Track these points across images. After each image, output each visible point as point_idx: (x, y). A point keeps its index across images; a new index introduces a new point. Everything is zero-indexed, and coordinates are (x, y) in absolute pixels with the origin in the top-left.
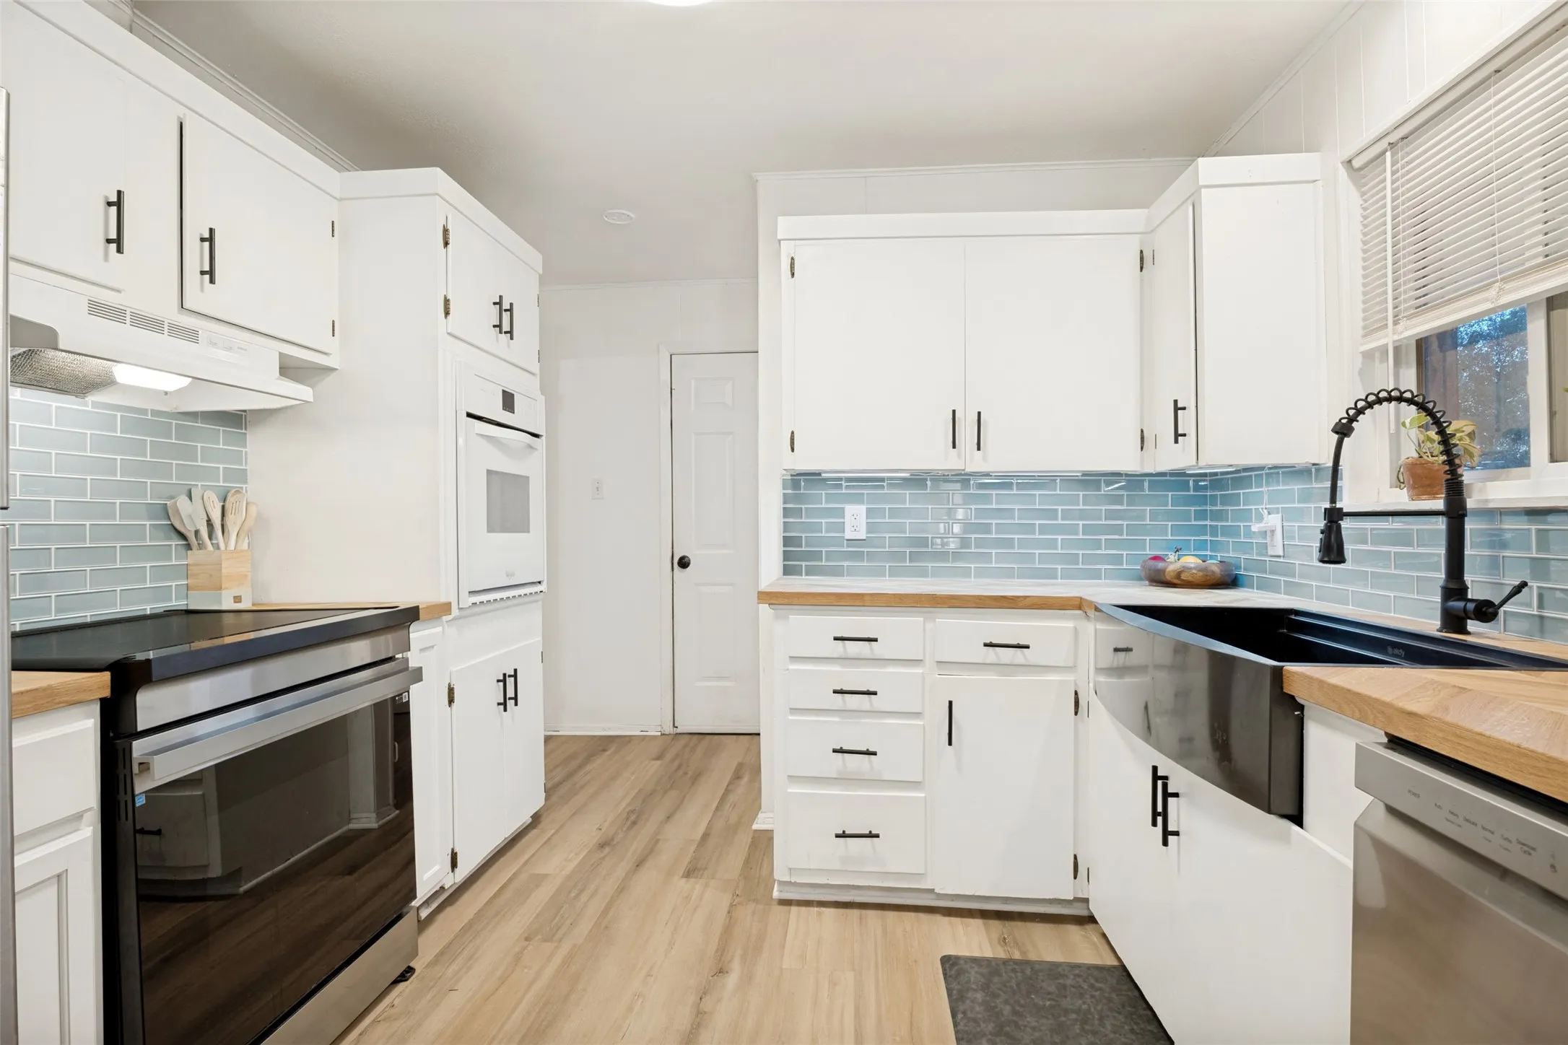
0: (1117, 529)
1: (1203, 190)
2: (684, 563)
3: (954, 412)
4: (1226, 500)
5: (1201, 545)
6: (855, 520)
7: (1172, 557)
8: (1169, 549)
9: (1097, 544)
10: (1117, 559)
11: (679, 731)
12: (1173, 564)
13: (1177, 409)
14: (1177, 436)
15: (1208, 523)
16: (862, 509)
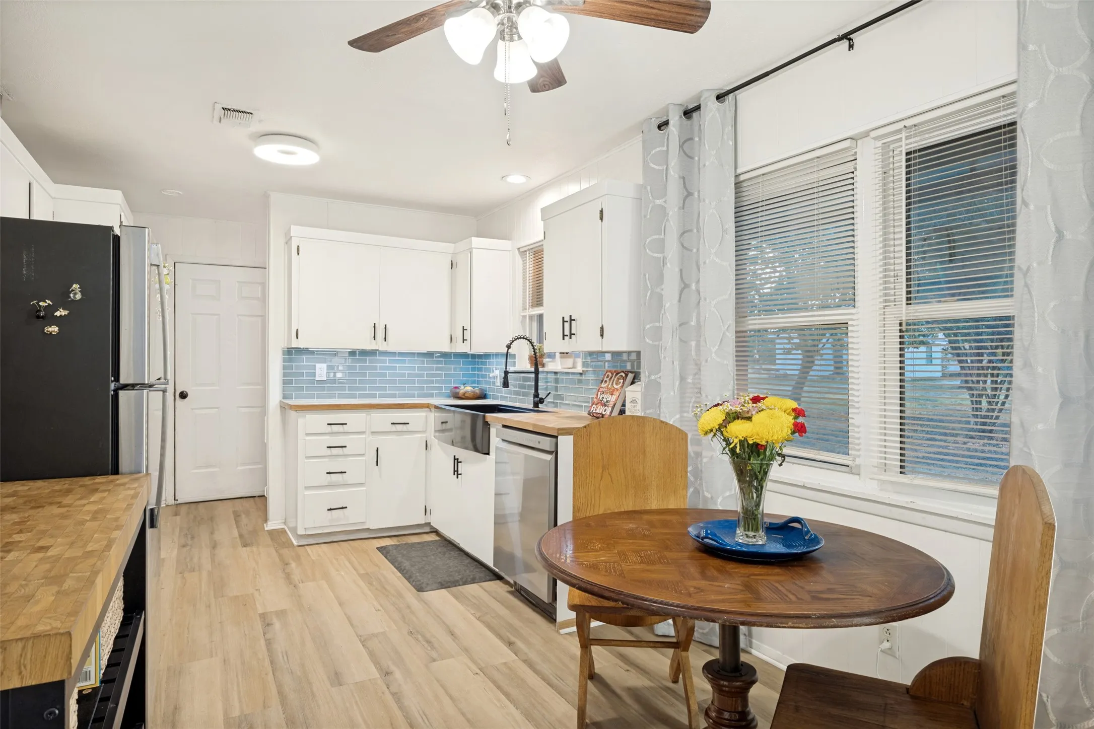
0: (440, 375)
1: (474, 249)
2: (183, 395)
3: (375, 324)
4: (483, 363)
5: (473, 382)
6: (321, 371)
7: (462, 387)
8: (461, 384)
9: (432, 382)
10: (440, 388)
11: (178, 502)
12: (463, 389)
13: (464, 330)
14: (464, 340)
15: (476, 372)
16: (324, 366)
